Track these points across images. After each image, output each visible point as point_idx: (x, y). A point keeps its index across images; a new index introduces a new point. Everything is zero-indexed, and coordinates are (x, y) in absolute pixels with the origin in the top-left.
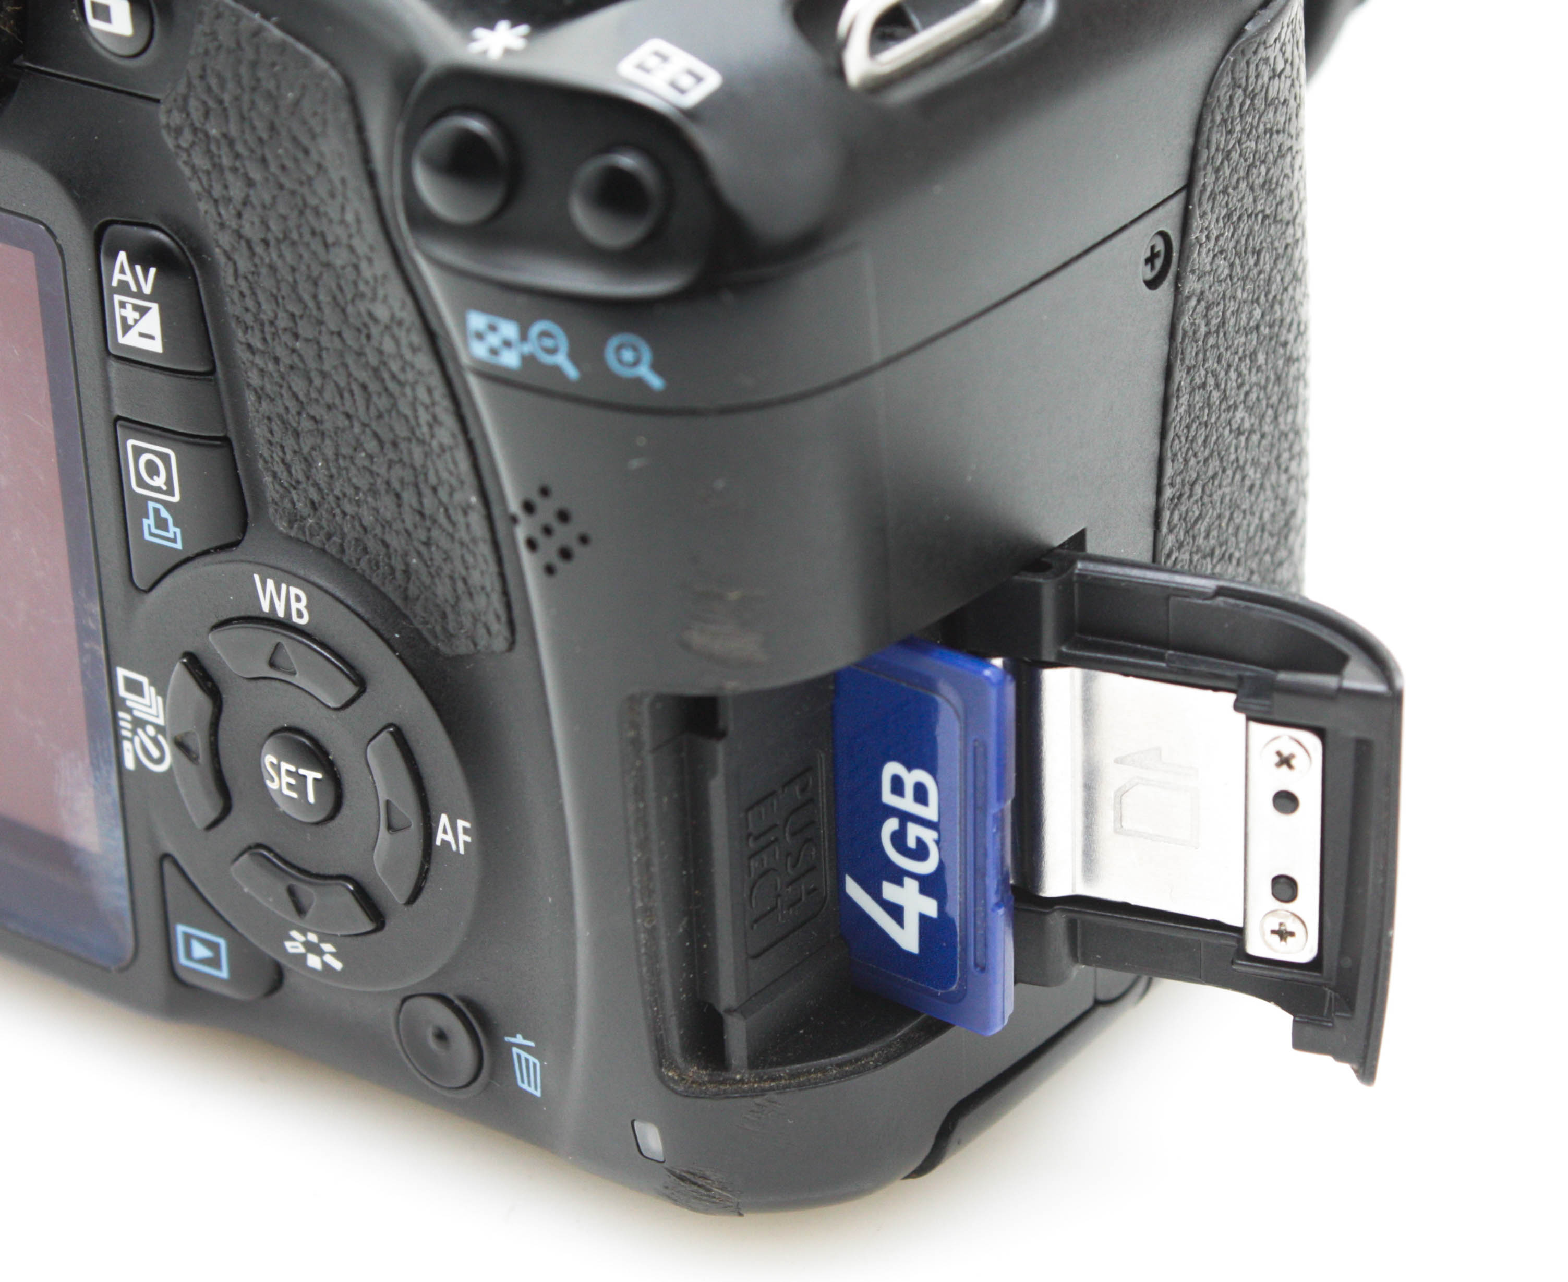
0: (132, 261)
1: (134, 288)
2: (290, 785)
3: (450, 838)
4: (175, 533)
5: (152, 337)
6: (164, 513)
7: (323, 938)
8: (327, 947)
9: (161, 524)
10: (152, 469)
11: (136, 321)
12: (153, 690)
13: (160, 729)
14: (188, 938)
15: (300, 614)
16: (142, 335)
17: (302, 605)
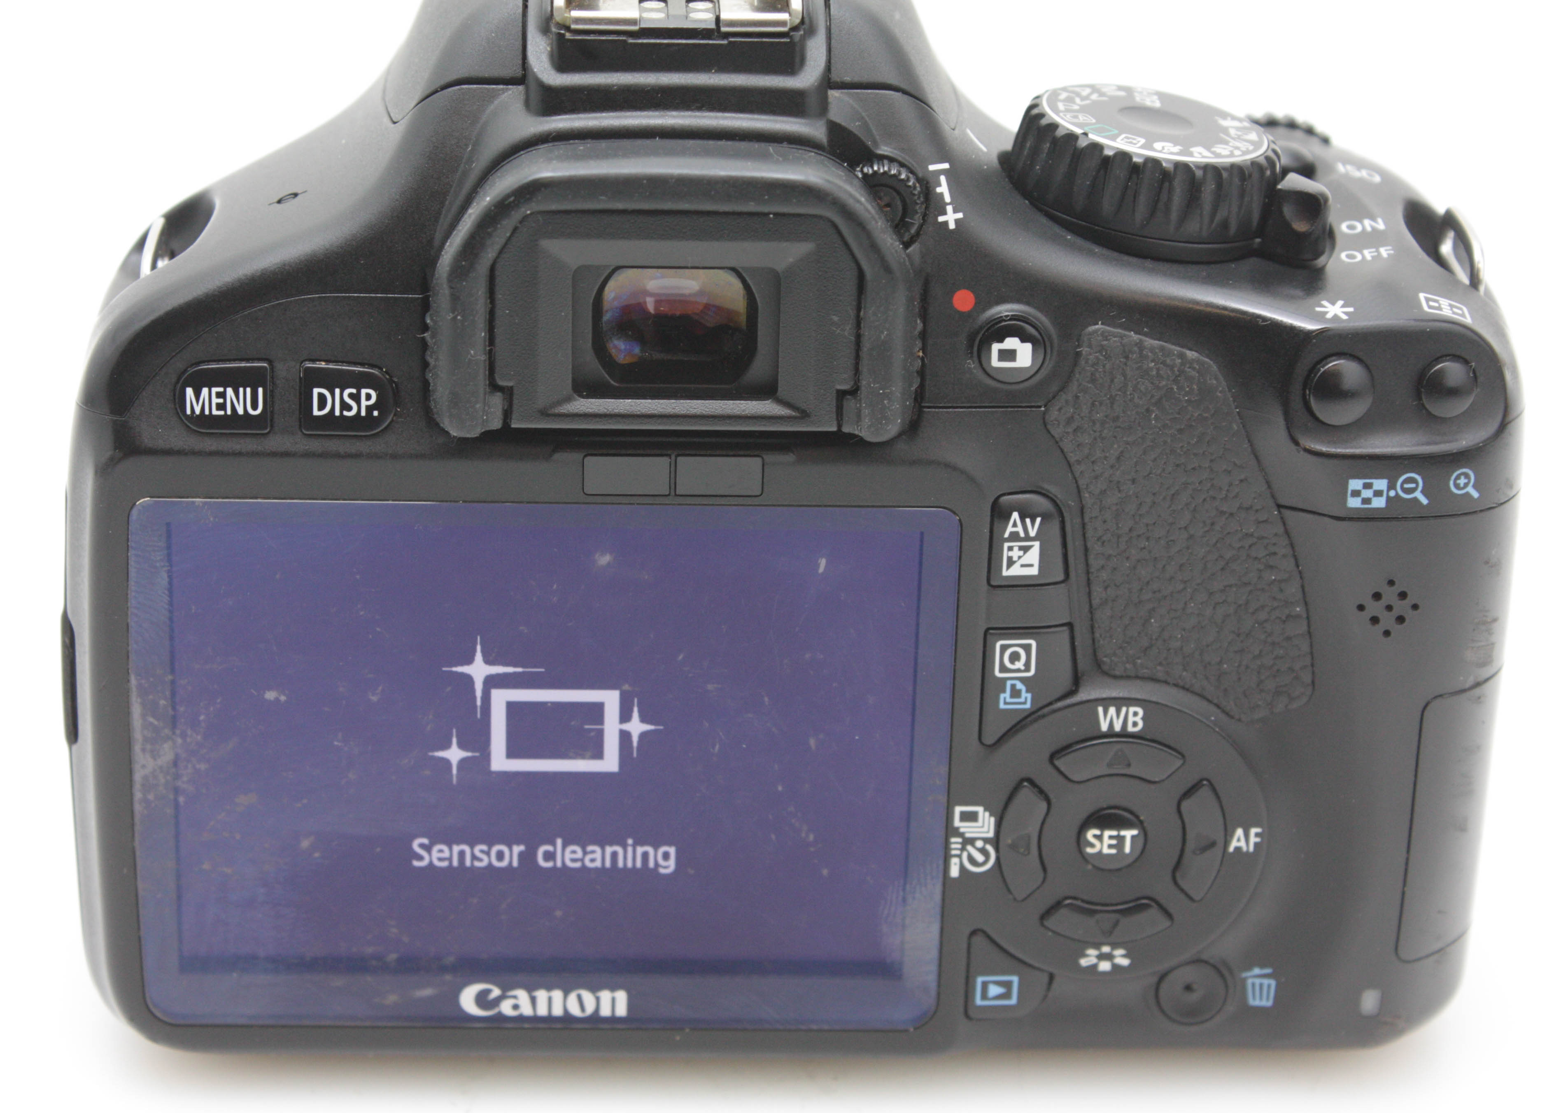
0: (1022, 518)
1: (1022, 535)
2: (1110, 846)
3: (1242, 844)
4: (1026, 698)
5: (1031, 565)
6: (1020, 686)
7: (1114, 946)
8: (1119, 952)
9: (1015, 693)
10: (1015, 657)
11: (1020, 557)
12: (987, 814)
13: (986, 840)
14: (985, 985)
15: (1135, 724)
16: (1022, 566)
17: (1138, 719)
